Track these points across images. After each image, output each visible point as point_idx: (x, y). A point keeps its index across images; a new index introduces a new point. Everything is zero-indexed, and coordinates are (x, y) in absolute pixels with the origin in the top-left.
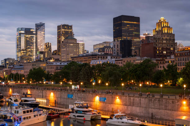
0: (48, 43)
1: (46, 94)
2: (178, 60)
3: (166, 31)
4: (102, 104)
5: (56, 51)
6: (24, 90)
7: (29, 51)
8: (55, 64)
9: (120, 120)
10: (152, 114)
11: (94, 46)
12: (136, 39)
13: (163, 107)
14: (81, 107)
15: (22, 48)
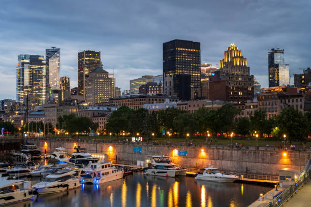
0: (66, 78)
1: (102, 148)
2: (263, 105)
3: (238, 63)
4: (182, 158)
5: (76, 88)
6: (67, 144)
7: (36, 90)
8: (90, 109)
9: (212, 175)
10: (247, 168)
11: (131, 82)
12: (196, 73)
13: (260, 159)
14: (161, 162)
15: (25, 85)
